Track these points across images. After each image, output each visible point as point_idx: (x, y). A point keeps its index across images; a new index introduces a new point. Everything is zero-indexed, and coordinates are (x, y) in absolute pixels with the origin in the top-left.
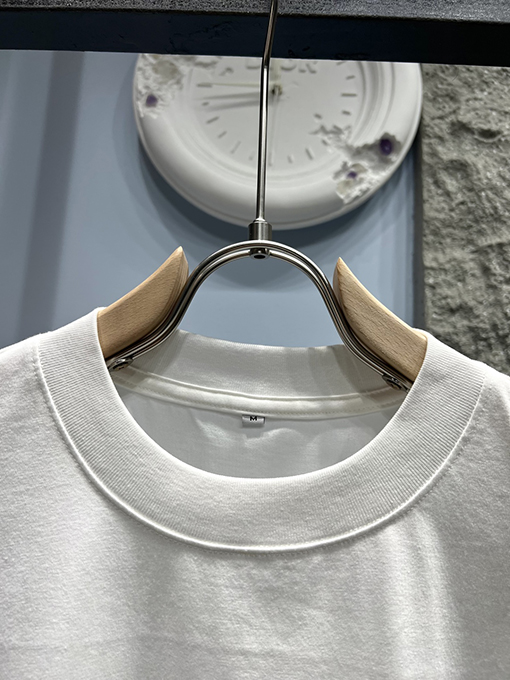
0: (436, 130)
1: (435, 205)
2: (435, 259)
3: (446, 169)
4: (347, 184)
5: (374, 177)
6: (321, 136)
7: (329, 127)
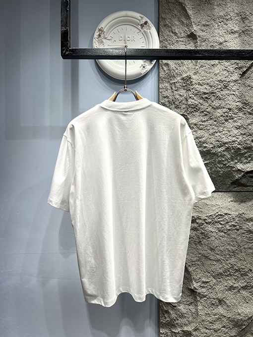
1: (162, 74)
2: (162, 86)
3: (164, 65)
4: (143, 69)
5: (149, 67)
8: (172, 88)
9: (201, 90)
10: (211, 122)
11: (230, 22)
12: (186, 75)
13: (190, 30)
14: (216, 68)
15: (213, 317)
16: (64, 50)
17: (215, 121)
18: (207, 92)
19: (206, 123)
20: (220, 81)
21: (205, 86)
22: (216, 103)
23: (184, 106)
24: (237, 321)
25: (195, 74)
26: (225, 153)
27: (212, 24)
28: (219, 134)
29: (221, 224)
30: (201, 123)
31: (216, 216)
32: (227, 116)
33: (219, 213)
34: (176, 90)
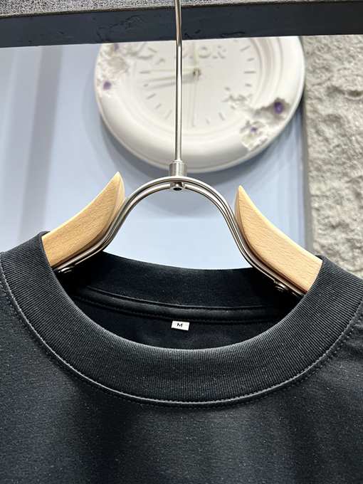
0: (316, 93)
1: (317, 149)
2: (319, 189)
3: (325, 121)
4: (250, 136)
5: (270, 130)
6: (230, 103)
7: (236, 96)
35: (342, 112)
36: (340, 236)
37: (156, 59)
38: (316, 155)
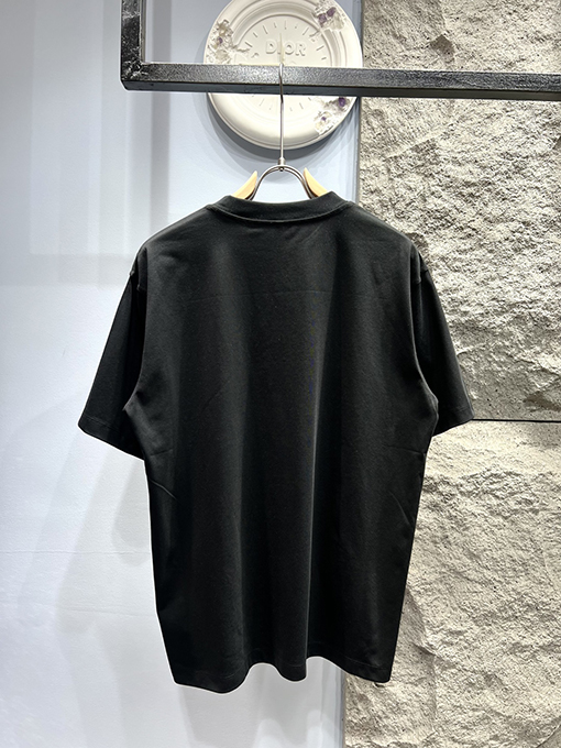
1: (367, 135)
2: (366, 165)
3: (373, 114)
4: (321, 123)
5: (335, 119)
8: (389, 170)
9: (460, 177)
10: (480, 253)
11: (534, 13)
12: (424, 140)
13: (436, 31)
14: (496, 125)
15: (471, 713)
16: (128, 66)
17: (491, 251)
18: (473, 180)
19: (468, 256)
20: (507, 155)
21: (470, 166)
22: (494, 209)
23: (417, 214)
24: (527, 726)
25: (446, 136)
26: (511, 329)
27: (490, 17)
28: (498, 282)
29: (497, 497)
30: (457, 255)
31: (486, 478)
32: (519, 240)
33: (494, 471)
34: (399, 176)
35: (384, 109)
36: (375, 198)
37: (252, 53)
38: (365, 140)
